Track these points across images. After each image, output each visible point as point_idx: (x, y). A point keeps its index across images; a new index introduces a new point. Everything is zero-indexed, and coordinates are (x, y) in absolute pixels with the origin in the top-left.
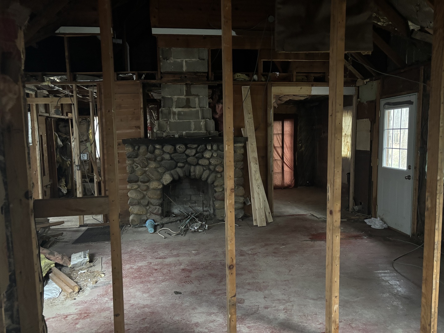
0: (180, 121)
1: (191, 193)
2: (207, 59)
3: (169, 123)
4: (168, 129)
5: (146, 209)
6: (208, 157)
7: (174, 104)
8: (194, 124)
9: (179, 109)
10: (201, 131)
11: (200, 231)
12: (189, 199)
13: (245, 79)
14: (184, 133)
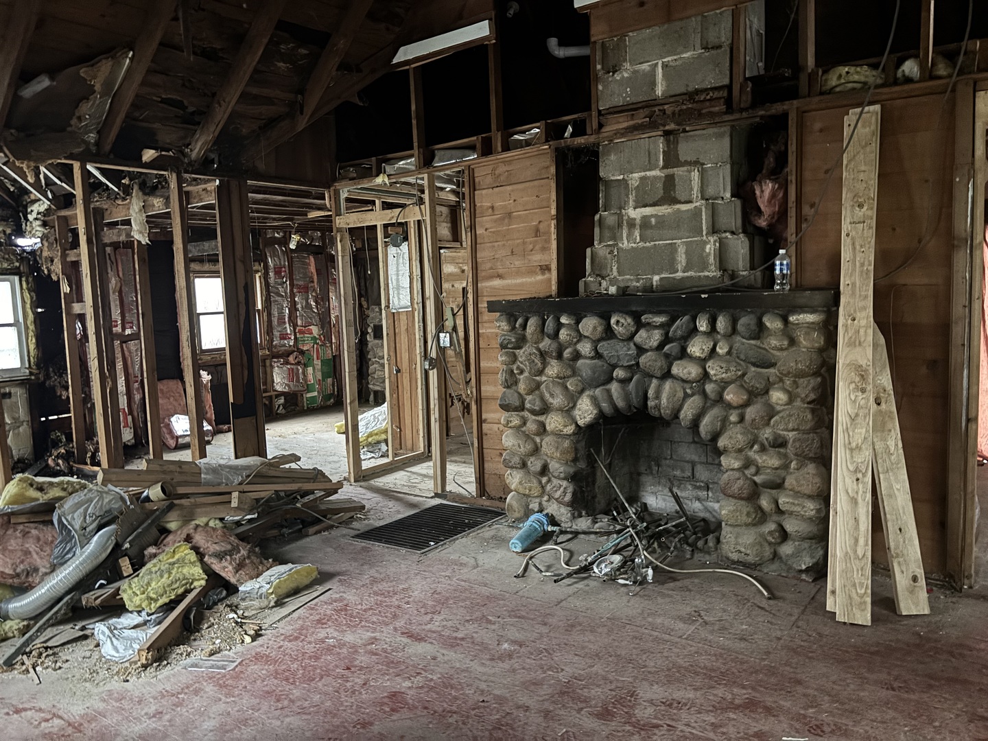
0: (648, 244)
1: (695, 458)
2: (730, 41)
3: (616, 253)
4: (615, 269)
5: (540, 482)
6: (698, 354)
7: (632, 198)
8: (687, 253)
9: (643, 210)
10: (706, 274)
11: (621, 581)
12: (689, 474)
13: (865, 83)
14: (656, 278)
